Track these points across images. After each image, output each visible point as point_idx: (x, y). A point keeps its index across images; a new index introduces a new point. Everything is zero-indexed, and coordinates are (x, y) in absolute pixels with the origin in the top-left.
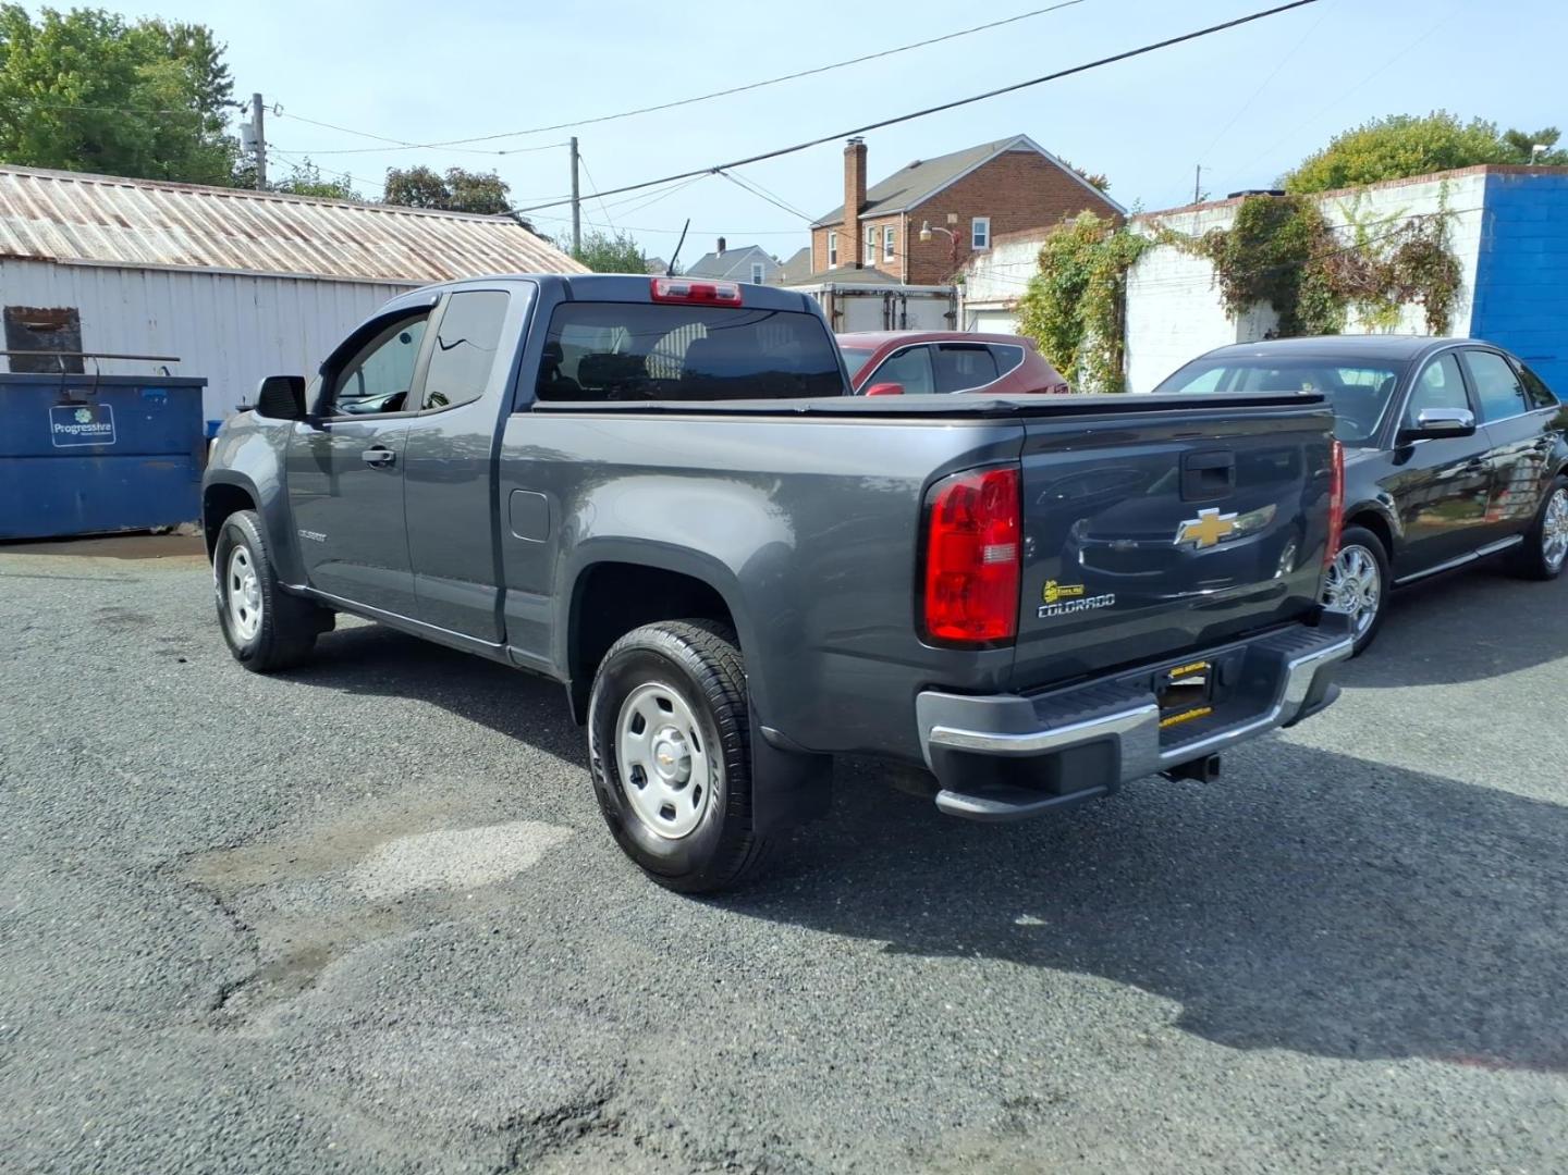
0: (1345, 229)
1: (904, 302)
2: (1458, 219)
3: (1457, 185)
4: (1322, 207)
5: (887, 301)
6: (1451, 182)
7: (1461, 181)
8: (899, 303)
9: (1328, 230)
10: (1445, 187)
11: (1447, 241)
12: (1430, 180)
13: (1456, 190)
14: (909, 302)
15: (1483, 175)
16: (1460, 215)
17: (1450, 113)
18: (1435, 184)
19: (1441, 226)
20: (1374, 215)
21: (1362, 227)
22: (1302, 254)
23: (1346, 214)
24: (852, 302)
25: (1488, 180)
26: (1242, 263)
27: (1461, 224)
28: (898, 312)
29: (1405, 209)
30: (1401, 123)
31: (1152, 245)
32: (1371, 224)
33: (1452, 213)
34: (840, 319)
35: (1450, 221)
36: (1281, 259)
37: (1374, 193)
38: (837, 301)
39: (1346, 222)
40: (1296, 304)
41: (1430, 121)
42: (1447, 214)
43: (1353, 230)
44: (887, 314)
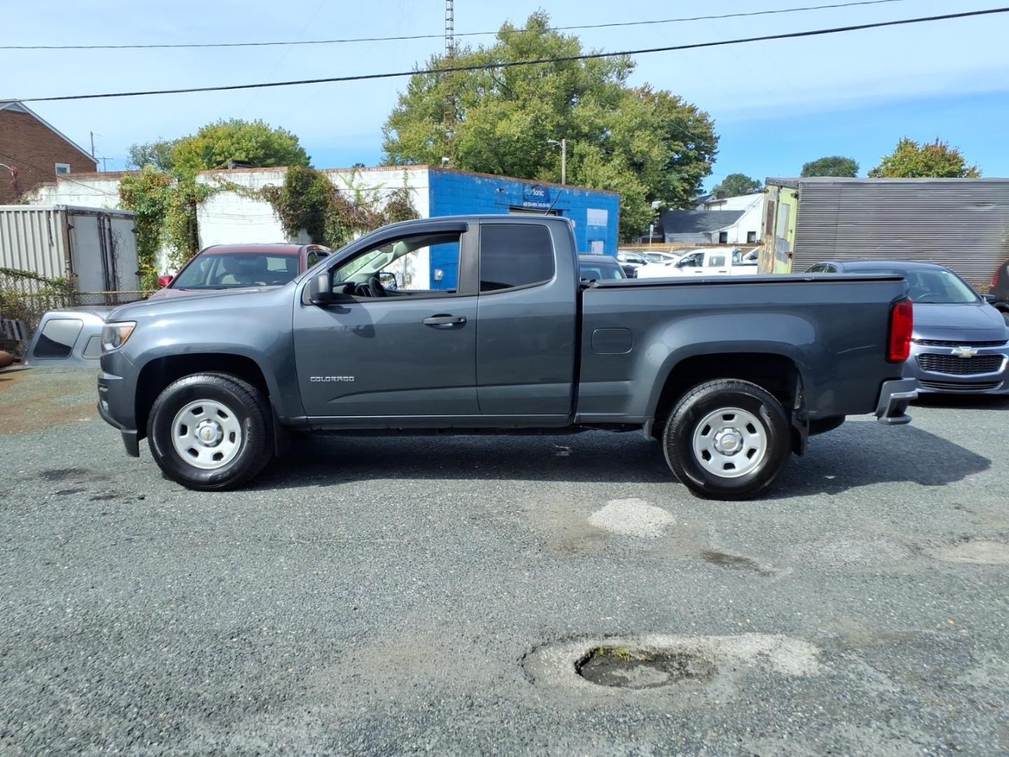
0: (347, 191)
1: (109, 220)
2: (415, 191)
3: (413, 174)
4: (329, 178)
5: (99, 219)
6: (408, 171)
7: (415, 172)
8: (106, 220)
9: (337, 191)
10: (406, 174)
11: (410, 202)
12: (396, 169)
13: (412, 177)
14: (112, 220)
15: (427, 170)
16: (417, 190)
17: (265, 122)
18: (400, 173)
19: (407, 194)
20: (364, 185)
21: (358, 191)
22: (324, 203)
23: (346, 182)
24: (79, 219)
25: (430, 173)
26: (291, 206)
27: (418, 194)
28: (107, 227)
29: (384, 184)
30: (239, 124)
31: (215, 191)
32: (364, 190)
33: (412, 188)
34: (72, 231)
35: (412, 192)
36: (313, 206)
37: (363, 173)
38: (69, 217)
39: (347, 187)
40: (323, 231)
41: (255, 125)
42: (409, 188)
43: (353, 193)
44: (100, 228)
